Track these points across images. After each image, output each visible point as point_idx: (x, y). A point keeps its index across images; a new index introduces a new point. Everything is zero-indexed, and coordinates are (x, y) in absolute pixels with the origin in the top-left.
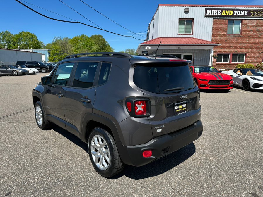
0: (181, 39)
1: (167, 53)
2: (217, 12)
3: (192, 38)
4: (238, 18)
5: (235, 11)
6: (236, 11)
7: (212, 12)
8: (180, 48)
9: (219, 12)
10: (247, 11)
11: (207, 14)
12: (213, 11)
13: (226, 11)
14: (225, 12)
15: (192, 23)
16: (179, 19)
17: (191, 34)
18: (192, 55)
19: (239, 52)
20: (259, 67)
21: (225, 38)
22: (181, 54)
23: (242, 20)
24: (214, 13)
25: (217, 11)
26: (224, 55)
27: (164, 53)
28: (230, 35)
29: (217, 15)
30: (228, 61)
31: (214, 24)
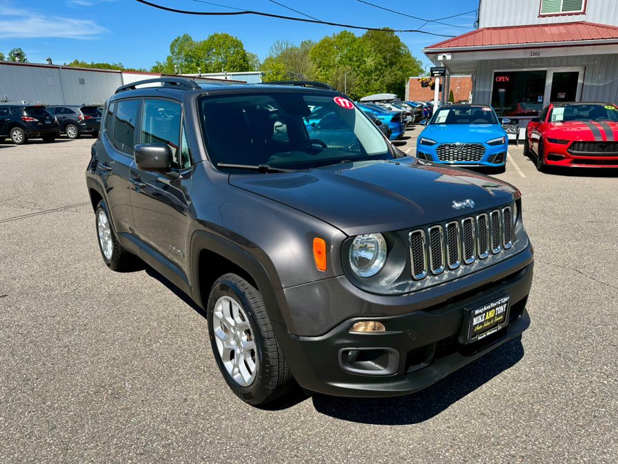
0: (546, 29)
1: (509, 68)
3: (582, 23)
8: (535, 54)
17: (582, 11)
18: (578, 73)
22: (545, 72)
27: (497, 69)
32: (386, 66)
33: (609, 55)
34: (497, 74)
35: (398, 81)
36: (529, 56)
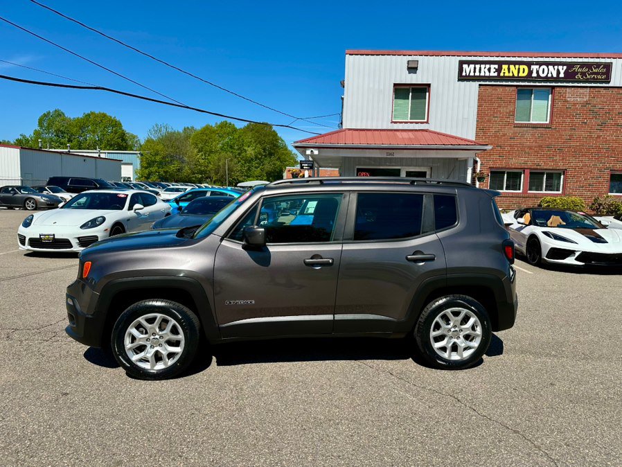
0: (398, 133)
1: (369, 165)
2: (489, 70)
3: (426, 131)
4: (543, 84)
5: (534, 68)
6: (538, 67)
7: (475, 68)
8: (390, 154)
9: (493, 70)
10: (565, 67)
11: (464, 74)
12: (478, 66)
13: (512, 67)
14: (509, 69)
15: (427, 94)
16: (395, 85)
17: (426, 120)
18: (425, 172)
19: (548, 167)
20: (600, 205)
21: (509, 131)
22: (399, 170)
23: (553, 87)
24: (480, 72)
25: (488, 66)
26: (508, 173)
27: (359, 165)
28: (522, 124)
29: (489, 77)
30: (519, 190)
31: (481, 98)
32: (265, 156)
33: (449, 159)
34: (359, 170)
35: (277, 170)
36: (385, 156)
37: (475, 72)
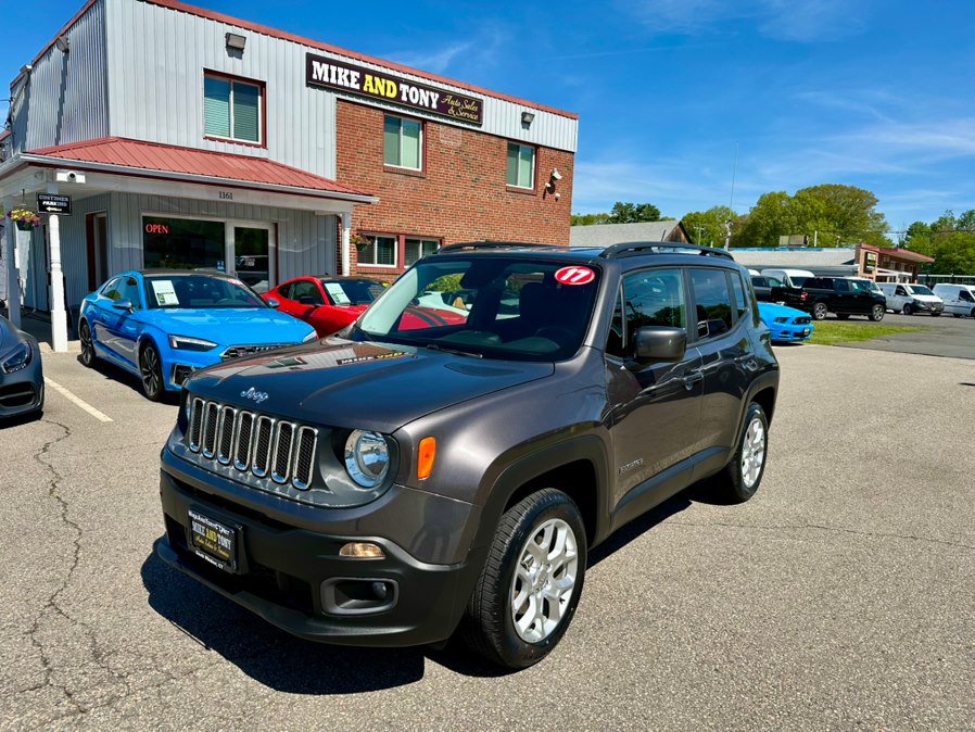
0: (224, 159)
2: (349, 77)
3: (266, 161)
4: (414, 114)
6: (407, 87)
7: (330, 71)
8: (226, 196)
9: (353, 80)
10: (437, 95)
11: (315, 77)
12: (333, 68)
13: (377, 79)
14: (374, 82)
15: (260, 97)
16: (207, 71)
17: (260, 143)
18: (267, 231)
19: (424, 233)
21: (378, 177)
22: (222, 224)
23: (425, 121)
24: (337, 78)
25: (347, 71)
26: (379, 239)
28: (393, 168)
29: (349, 88)
30: (393, 263)
31: (341, 122)
34: (147, 220)
36: (218, 199)
37: (330, 76)
